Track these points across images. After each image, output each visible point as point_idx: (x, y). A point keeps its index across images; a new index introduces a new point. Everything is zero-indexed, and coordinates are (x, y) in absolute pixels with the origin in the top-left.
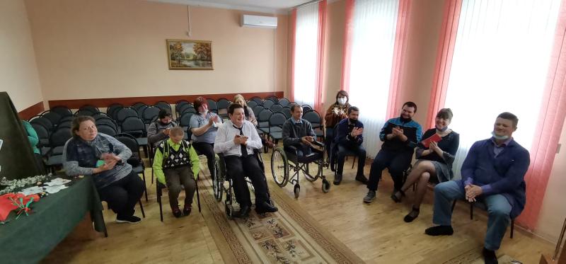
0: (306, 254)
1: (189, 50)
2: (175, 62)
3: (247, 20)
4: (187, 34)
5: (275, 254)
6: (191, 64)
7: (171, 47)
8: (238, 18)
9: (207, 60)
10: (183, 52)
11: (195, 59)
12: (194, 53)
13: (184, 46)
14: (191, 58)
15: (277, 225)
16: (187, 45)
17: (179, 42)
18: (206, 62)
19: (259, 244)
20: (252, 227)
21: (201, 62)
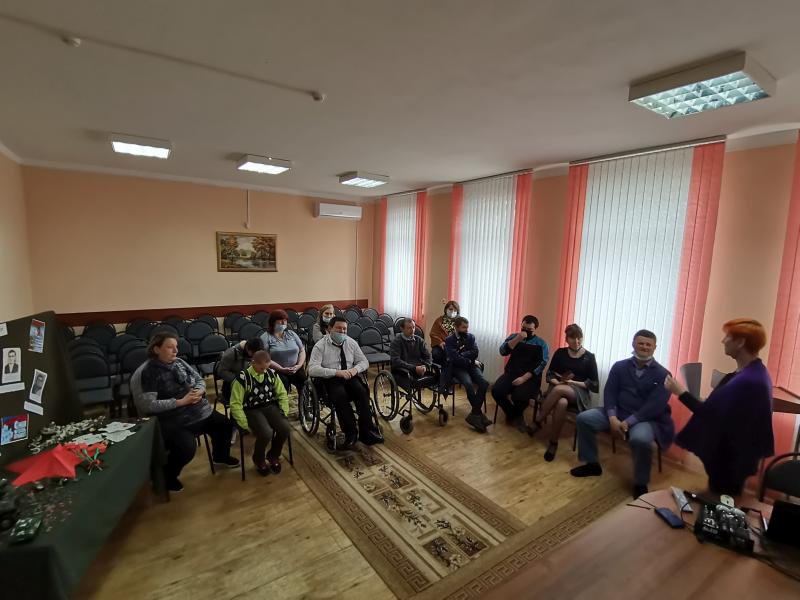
0: (435, 506)
1: (246, 246)
2: (227, 261)
3: (324, 210)
4: (245, 226)
5: (398, 508)
6: (249, 263)
7: (223, 242)
8: (313, 207)
9: (269, 259)
10: (238, 249)
11: (253, 258)
12: (253, 250)
13: (240, 240)
14: (249, 256)
15: (391, 474)
16: (243, 239)
17: (234, 236)
18: (268, 262)
19: (375, 497)
20: (360, 477)
21: (261, 261)
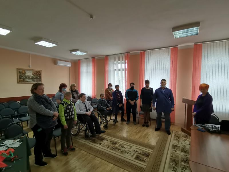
1: (29, 74)
2: (21, 79)
4: (29, 66)
5: (119, 150)
6: (31, 80)
7: (19, 72)
9: (39, 79)
10: (26, 75)
12: (32, 75)
13: (27, 72)
14: (31, 78)
15: (110, 141)
16: (28, 71)
17: (24, 70)
20: (102, 145)
21: (35, 80)
